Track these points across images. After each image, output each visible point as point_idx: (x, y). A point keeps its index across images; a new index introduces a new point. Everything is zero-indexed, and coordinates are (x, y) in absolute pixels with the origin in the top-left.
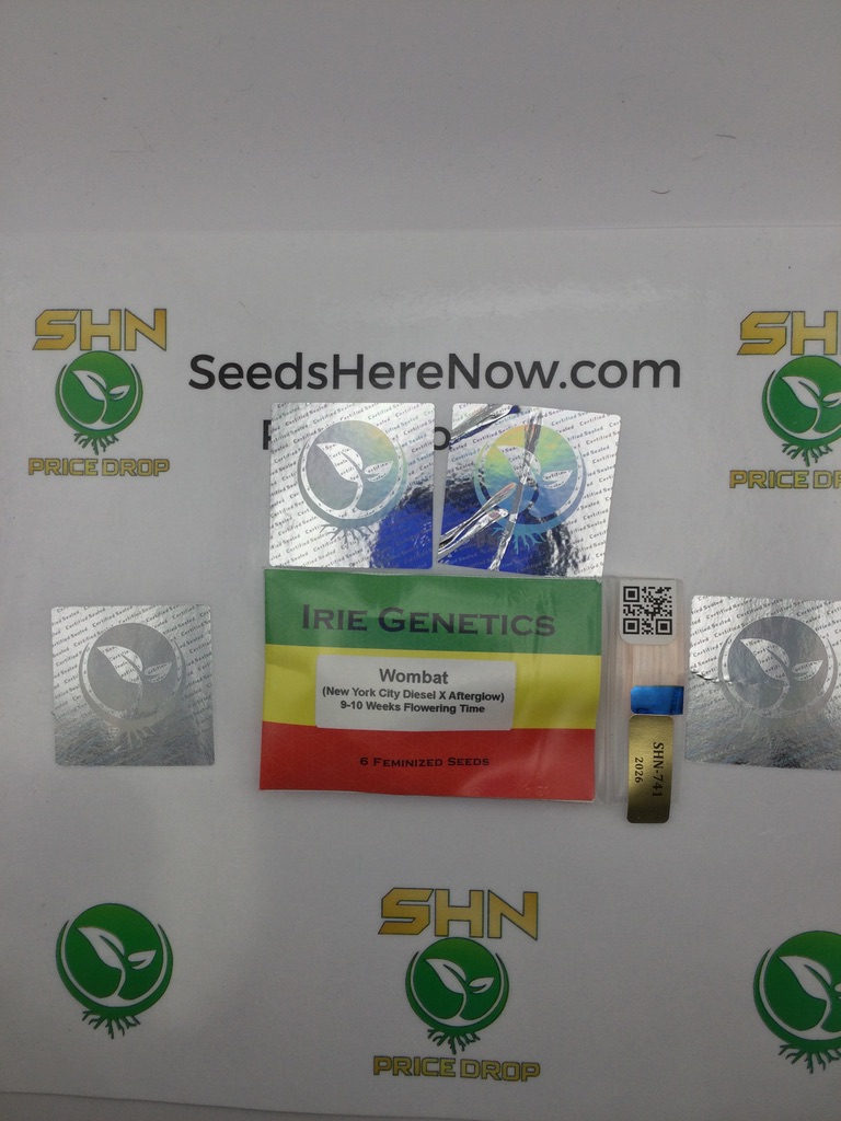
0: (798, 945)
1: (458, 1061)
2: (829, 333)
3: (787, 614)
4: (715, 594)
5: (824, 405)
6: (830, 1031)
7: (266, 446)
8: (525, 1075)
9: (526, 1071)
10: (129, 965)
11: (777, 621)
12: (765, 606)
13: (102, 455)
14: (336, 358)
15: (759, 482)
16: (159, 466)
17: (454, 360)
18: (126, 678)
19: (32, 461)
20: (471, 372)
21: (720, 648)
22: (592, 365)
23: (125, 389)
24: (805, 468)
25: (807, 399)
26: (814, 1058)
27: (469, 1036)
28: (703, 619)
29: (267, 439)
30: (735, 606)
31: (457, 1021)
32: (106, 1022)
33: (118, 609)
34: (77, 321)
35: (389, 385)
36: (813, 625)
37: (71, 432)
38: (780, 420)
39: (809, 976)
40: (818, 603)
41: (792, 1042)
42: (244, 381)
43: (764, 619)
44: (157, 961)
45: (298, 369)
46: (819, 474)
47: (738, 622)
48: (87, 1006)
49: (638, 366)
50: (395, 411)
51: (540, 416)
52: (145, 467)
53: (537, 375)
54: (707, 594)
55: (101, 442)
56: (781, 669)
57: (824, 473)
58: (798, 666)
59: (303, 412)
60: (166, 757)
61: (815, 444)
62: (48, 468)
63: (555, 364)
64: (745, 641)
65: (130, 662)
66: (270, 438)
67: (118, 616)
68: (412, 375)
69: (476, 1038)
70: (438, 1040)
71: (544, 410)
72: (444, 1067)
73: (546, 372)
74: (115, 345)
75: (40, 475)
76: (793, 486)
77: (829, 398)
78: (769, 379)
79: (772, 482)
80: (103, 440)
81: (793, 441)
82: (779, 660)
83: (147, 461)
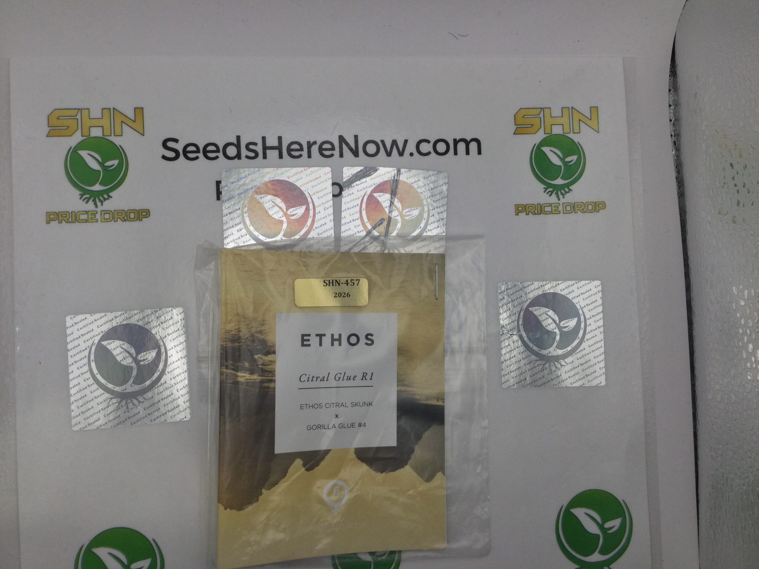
2: (565, 120)
3: (554, 291)
5: (566, 164)
6: (603, 555)
7: (218, 198)
12: (542, 286)
13: (100, 208)
14: (264, 139)
15: (532, 211)
16: (142, 214)
17: (342, 139)
18: (124, 363)
19: (48, 214)
20: (353, 146)
21: (517, 314)
22: (428, 142)
23: (116, 162)
24: (558, 202)
25: (555, 160)
29: (219, 193)
33: (116, 314)
34: (79, 117)
35: (301, 156)
36: (570, 297)
37: (78, 192)
38: (541, 174)
39: (588, 520)
40: (572, 282)
41: (582, 564)
42: (201, 155)
44: (153, 567)
45: (238, 146)
46: (565, 205)
49: (456, 142)
50: (305, 172)
52: (132, 216)
53: (395, 148)
55: (100, 200)
56: (554, 324)
57: (569, 204)
58: (564, 322)
59: (243, 175)
61: (562, 187)
62: (60, 218)
63: (406, 141)
64: (532, 309)
65: (126, 351)
67: (115, 319)
68: (315, 149)
73: (401, 147)
74: (107, 132)
76: (551, 213)
77: (567, 159)
78: (533, 149)
79: (539, 211)
80: (101, 198)
81: (549, 186)
82: (552, 319)
83: (132, 211)
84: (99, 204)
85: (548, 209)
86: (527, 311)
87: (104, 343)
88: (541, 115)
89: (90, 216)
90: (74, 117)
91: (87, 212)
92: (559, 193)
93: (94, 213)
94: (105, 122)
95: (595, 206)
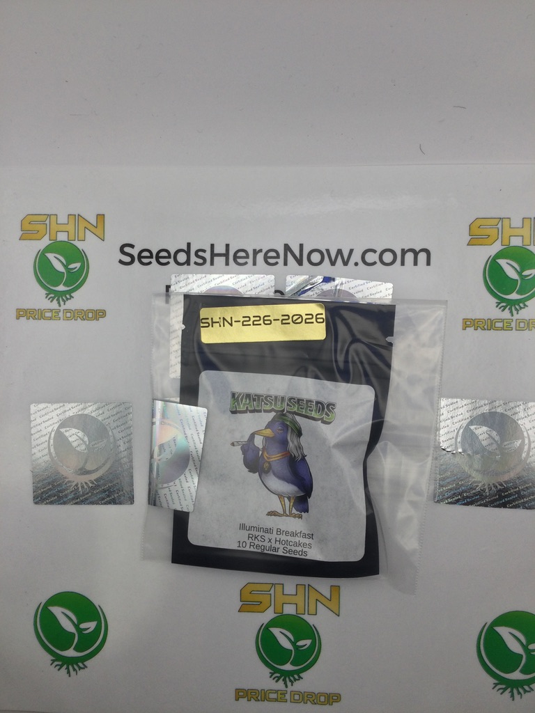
0: (505, 620)
1: (289, 693)
2: (526, 232)
3: (499, 410)
4: (452, 397)
5: (523, 277)
6: (525, 674)
7: (167, 301)
8: (331, 700)
9: (332, 699)
10: (80, 631)
11: (492, 414)
12: (485, 405)
13: (63, 307)
14: (212, 246)
15: (481, 326)
16: (99, 314)
17: (287, 248)
18: (78, 449)
19: (18, 310)
20: (298, 256)
21: (456, 431)
22: (374, 251)
23: (78, 265)
24: (511, 317)
25: (512, 274)
26: (515, 691)
27: (296, 677)
28: (445, 413)
29: (168, 297)
30: (465, 405)
31: (288, 667)
32: (65, 666)
33: (73, 405)
34: (47, 222)
35: (246, 263)
36: (515, 418)
37: (44, 292)
38: (494, 287)
39: (511, 639)
40: (518, 403)
41: (501, 680)
42: (153, 260)
43: (484, 413)
44: (98, 628)
45: (188, 253)
46: (519, 321)
47: (468, 415)
48: (53, 656)
49: (404, 252)
50: (248, 279)
51: (342, 284)
52: (90, 315)
53: (339, 258)
54: (448, 397)
55: (63, 299)
56: (495, 445)
57: (523, 321)
58: (506, 443)
59: (191, 280)
60: (103, 499)
61: (517, 302)
62: (29, 315)
63: (351, 251)
64: (472, 427)
65: (80, 438)
67: (72, 410)
68: (260, 257)
69: (300, 678)
70: (276, 679)
71: (344, 280)
72: (279, 696)
73: (346, 257)
74: (72, 237)
75: (23, 319)
76: (502, 329)
77: (525, 273)
78: (488, 261)
79: (489, 326)
80: (64, 298)
81: (503, 300)
82: (494, 439)
83: (91, 311)
84: (62, 303)
85: (499, 325)
86: (467, 429)
87: (63, 430)
88: (500, 226)
89: (54, 314)
90: (43, 222)
92: (513, 308)
93: (58, 312)
94: (71, 228)
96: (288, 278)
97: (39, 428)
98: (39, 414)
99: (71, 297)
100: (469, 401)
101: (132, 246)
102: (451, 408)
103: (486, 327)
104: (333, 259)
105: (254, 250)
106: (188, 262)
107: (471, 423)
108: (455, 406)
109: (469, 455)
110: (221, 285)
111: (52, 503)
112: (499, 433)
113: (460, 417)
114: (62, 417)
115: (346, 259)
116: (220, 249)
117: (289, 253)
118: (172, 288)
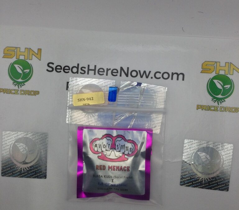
2: (226, 68)
3: (211, 146)
4: (191, 139)
5: (224, 88)
7: (67, 89)
11: (208, 148)
12: (205, 143)
13: (20, 89)
14: (89, 66)
15: (205, 108)
16: (36, 93)
17: (122, 69)
18: (23, 153)
20: (126, 72)
21: (191, 154)
22: (160, 73)
23: (28, 71)
24: (218, 106)
25: (219, 86)
28: (187, 146)
29: (67, 87)
30: (196, 143)
33: (22, 133)
35: (103, 74)
36: (218, 150)
37: (12, 82)
38: (211, 92)
40: (219, 143)
42: (62, 70)
43: (204, 147)
45: (78, 68)
46: (221, 107)
47: (197, 147)
49: (173, 74)
51: (145, 86)
52: (32, 93)
53: (145, 74)
54: (189, 139)
56: (208, 161)
57: (223, 107)
58: (213, 161)
59: (78, 80)
60: (33, 176)
61: (221, 99)
62: (5, 91)
63: (150, 72)
65: (24, 148)
66: (68, 87)
67: (21, 135)
68: (110, 72)
71: (146, 84)
73: (147, 74)
74: (26, 58)
75: (2, 93)
76: (214, 110)
78: (209, 80)
79: (208, 109)
80: (21, 85)
81: (215, 98)
82: (208, 159)
83: (33, 91)
84: (20, 87)
85: (213, 108)
86: (196, 153)
87: (16, 144)
88: (215, 65)
89: (16, 92)
90: (14, 51)
91: (15, 90)
92: (219, 101)
93: (18, 91)
94: (26, 54)
95: (236, 110)
96: (122, 82)
97: (6, 142)
98: (6, 136)
99: (24, 84)
100: (198, 141)
101: (53, 64)
102: (190, 144)
103: (207, 109)
104: (142, 74)
105: (107, 69)
106: (77, 72)
107: (198, 151)
108: (191, 143)
109: (196, 165)
110: (91, 83)
111: (9, 176)
112: (210, 156)
113: (194, 148)
114: (16, 138)
115: (147, 75)
116: (92, 67)
117: (122, 71)
118: (70, 83)
